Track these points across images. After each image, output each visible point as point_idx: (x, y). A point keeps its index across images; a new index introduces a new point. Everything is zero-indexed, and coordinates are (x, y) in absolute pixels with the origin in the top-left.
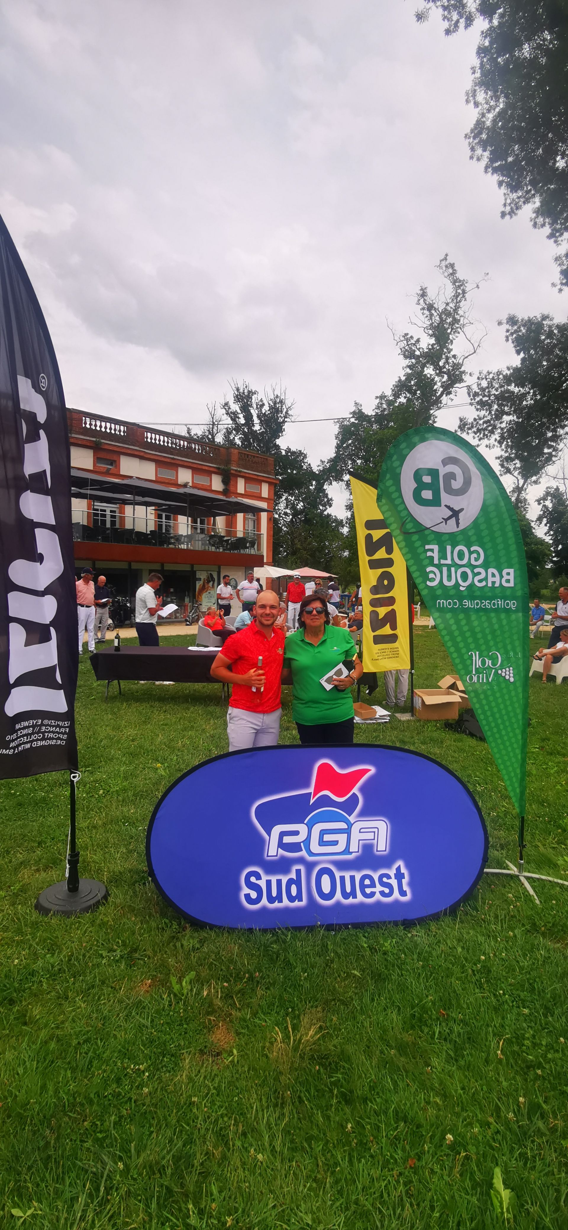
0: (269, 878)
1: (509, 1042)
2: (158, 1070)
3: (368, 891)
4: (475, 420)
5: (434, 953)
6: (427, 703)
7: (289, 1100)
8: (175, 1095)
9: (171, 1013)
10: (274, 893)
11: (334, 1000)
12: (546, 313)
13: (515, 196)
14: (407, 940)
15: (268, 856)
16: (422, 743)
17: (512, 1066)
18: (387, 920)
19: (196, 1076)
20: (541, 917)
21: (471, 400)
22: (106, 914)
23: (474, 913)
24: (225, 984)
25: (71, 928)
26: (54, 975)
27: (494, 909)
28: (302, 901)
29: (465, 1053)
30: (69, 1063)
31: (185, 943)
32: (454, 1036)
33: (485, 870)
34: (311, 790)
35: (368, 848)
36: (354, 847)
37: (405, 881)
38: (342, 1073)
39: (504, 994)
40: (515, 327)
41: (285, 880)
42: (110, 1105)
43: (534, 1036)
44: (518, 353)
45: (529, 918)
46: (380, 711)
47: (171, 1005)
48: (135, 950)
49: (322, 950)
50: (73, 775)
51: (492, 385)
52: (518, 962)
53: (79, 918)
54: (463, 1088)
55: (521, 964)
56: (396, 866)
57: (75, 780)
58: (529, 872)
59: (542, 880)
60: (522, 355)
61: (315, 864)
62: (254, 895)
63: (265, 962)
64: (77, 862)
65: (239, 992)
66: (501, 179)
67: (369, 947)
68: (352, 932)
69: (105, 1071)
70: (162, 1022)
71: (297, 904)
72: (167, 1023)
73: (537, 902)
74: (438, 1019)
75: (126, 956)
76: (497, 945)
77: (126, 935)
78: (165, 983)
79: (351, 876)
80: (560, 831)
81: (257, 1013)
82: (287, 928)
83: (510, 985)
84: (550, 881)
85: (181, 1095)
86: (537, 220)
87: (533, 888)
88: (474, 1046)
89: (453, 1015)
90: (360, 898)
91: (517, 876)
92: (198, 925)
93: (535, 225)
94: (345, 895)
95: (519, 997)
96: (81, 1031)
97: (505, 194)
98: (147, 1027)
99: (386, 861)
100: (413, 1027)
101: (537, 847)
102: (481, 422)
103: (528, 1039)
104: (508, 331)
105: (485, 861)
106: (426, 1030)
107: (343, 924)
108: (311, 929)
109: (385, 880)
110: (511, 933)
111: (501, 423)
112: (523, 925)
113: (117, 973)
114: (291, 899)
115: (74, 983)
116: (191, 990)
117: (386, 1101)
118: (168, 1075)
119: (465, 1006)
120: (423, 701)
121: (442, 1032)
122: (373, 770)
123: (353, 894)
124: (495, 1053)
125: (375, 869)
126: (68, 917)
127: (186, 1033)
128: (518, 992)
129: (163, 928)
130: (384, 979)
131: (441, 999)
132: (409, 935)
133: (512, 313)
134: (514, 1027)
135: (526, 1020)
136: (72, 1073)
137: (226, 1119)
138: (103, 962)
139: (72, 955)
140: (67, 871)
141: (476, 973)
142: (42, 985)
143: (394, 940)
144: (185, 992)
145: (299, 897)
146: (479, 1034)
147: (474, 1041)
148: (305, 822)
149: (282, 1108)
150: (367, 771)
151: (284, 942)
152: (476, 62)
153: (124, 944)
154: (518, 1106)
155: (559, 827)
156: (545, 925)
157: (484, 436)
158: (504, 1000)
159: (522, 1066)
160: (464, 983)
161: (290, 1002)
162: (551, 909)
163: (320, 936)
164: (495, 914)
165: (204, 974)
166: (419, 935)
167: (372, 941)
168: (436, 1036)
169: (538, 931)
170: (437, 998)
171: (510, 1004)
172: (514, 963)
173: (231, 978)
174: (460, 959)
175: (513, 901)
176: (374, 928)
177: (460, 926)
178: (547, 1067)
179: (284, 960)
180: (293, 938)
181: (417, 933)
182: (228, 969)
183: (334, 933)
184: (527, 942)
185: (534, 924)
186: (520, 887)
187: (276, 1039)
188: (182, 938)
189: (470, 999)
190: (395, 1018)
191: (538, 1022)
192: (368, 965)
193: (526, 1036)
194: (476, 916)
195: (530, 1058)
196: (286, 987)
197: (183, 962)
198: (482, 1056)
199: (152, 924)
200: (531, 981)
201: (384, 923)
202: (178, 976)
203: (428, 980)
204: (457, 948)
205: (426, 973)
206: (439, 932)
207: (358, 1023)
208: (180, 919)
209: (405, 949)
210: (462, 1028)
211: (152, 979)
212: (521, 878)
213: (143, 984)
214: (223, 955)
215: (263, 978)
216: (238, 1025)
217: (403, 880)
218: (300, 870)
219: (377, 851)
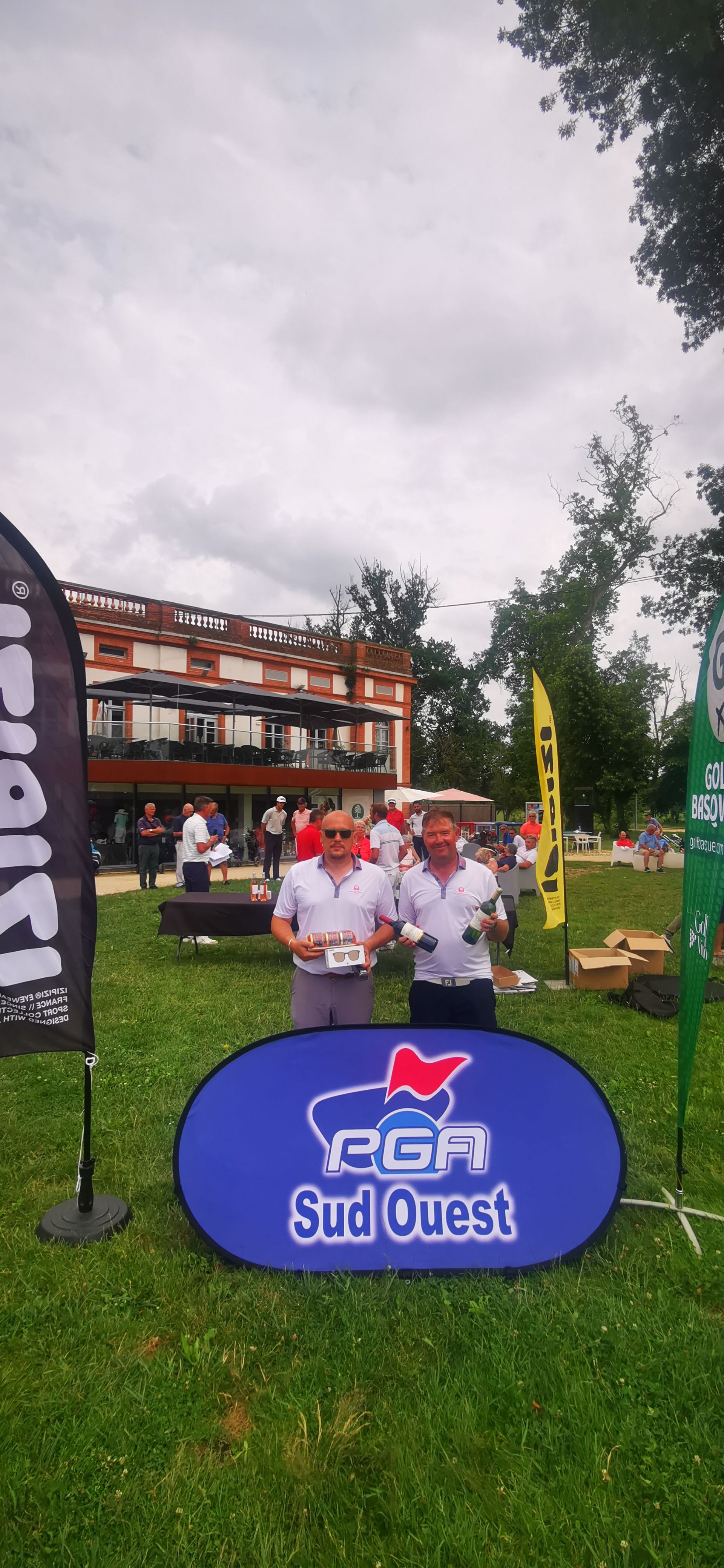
0: (327, 1201)
1: (621, 1456)
2: (142, 1465)
3: (458, 1224)
4: (663, 598)
5: (540, 1318)
6: (585, 967)
7: (304, 1520)
8: (155, 1504)
9: (174, 1385)
10: (333, 1223)
11: (391, 1378)
13: (698, 323)
14: (505, 1298)
15: (327, 1171)
16: (574, 1021)
17: (623, 1494)
18: (481, 1266)
19: (188, 1478)
20: (697, 1274)
22: (121, 1244)
23: (607, 1263)
24: (252, 1347)
25: (74, 1260)
26: (40, 1322)
27: (633, 1258)
28: (369, 1234)
29: (558, 1469)
30: (31, 1448)
31: (211, 1287)
32: (545, 1443)
33: (623, 1200)
34: (387, 1084)
35: (459, 1165)
36: (441, 1163)
37: (509, 1213)
38: (384, 1487)
39: (627, 1384)
40: (710, 480)
41: (348, 1204)
42: (71, 1510)
43: (659, 1452)
44: (715, 512)
45: (681, 1273)
46: (524, 978)
47: (177, 1374)
48: (148, 1295)
49: (389, 1306)
50: (88, 1059)
51: (683, 553)
52: (655, 1337)
53: (85, 1247)
54: (547, 1522)
55: (659, 1341)
56: (497, 1191)
57: (91, 1065)
58: (693, 1207)
59: (709, 1219)
60: (720, 514)
61: (387, 1184)
62: (307, 1224)
63: (311, 1319)
64: (91, 1172)
65: (270, 1360)
66: (680, 305)
67: (452, 1305)
68: (433, 1282)
69: (72, 1463)
70: (160, 1396)
71: (362, 1238)
72: (167, 1399)
73: (698, 1250)
74: (529, 1415)
75: (134, 1302)
76: (631, 1310)
77: (140, 1273)
78: (175, 1342)
79: (435, 1203)
81: (287, 1391)
82: (346, 1273)
83: (638, 1371)
85: (165, 1503)
87: (695, 1230)
88: (574, 1459)
89: (551, 1411)
90: (447, 1233)
91: (676, 1211)
92: (232, 1262)
94: (427, 1229)
95: (648, 1389)
96: (53, 1404)
97: (686, 322)
98: (140, 1403)
99: (484, 1184)
100: (491, 1425)
101: (708, 1171)
102: (671, 601)
103: (650, 1454)
104: (700, 485)
105: (622, 1189)
106: (511, 1430)
107: (419, 1271)
108: (379, 1275)
109: (481, 1209)
110: (649, 1296)
111: (697, 601)
112: (672, 1284)
113: (118, 1325)
114: (355, 1231)
115: (61, 1336)
116: (208, 1354)
117: (437, 1534)
118: (152, 1474)
119: (568, 1398)
120: (580, 965)
121: (532, 1432)
122: (468, 1059)
123: (438, 1228)
124: (601, 1473)
125: (468, 1194)
126: (73, 1246)
127: (189, 1414)
128: (648, 1383)
129: (188, 1266)
130: (465, 1352)
131: (537, 1385)
132: (511, 1291)
133: (705, 462)
134: (633, 1435)
135: (652, 1425)
136: (31, 1462)
137: (217, 1542)
138: (103, 1309)
139: (66, 1298)
140: (79, 1183)
141: (592, 1350)
142: (21, 1337)
144: (198, 1356)
145: (366, 1229)
146: (582, 1440)
147: (574, 1453)
148: (377, 1127)
149: (295, 1532)
150: (464, 1059)
151: (340, 1292)
152: (640, 174)
153: (135, 1286)
154: (620, 1554)
156: (703, 1286)
157: (675, 618)
158: (625, 1393)
159: (636, 1494)
160: (574, 1365)
161: (332, 1378)
162: (715, 1261)
163: (389, 1287)
164: (634, 1266)
165: (228, 1332)
166: (523, 1291)
167: (456, 1297)
168: (524, 1440)
169: (691, 1294)
170: (532, 1384)
171: (633, 1400)
172: (648, 1339)
173: (261, 1340)
174: (572, 1329)
175: (662, 1248)
176: (462, 1279)
177: (584, 1281)
178: (670, 1498)
179: (335, 1317)
180: (352, 1286)
181: (522, 1288)
182: (261, 1327)
183: (408, 1282)
184: (672, 1309)
185: (688, 1283)
186: (676, 1228)
187: (302, 1431)
188: (209, 1280)
189: (576, 1388)
190: (468, 1411)
191: (670, 1430)
192: (447, 1332)
193: (648, 1449)
194: (607, 1268)
195: (648, 1482)
196: (330, 1357)
197: (205, 1313)
198: (582, 1475)
199: (176, 1259)
200: (669, 1368)
201: (477, 1272)
202: (196, 1332)
203: (522, 1356)
204: (573, 1312)
205: (521, 1347)
206: (551, 1287)
207: (416, 1414)
208: (211, 1254)
209: (501, 1311)
210: (561, 1431)
211: (160, 1336)
212: (679, 1214)
213: (147, 1343)
214: (257, 1307)
215: (303, 1342)
216: (258, 1407)
217: (506, 1211)
218: (369, 1191)
219: (472, 1169)
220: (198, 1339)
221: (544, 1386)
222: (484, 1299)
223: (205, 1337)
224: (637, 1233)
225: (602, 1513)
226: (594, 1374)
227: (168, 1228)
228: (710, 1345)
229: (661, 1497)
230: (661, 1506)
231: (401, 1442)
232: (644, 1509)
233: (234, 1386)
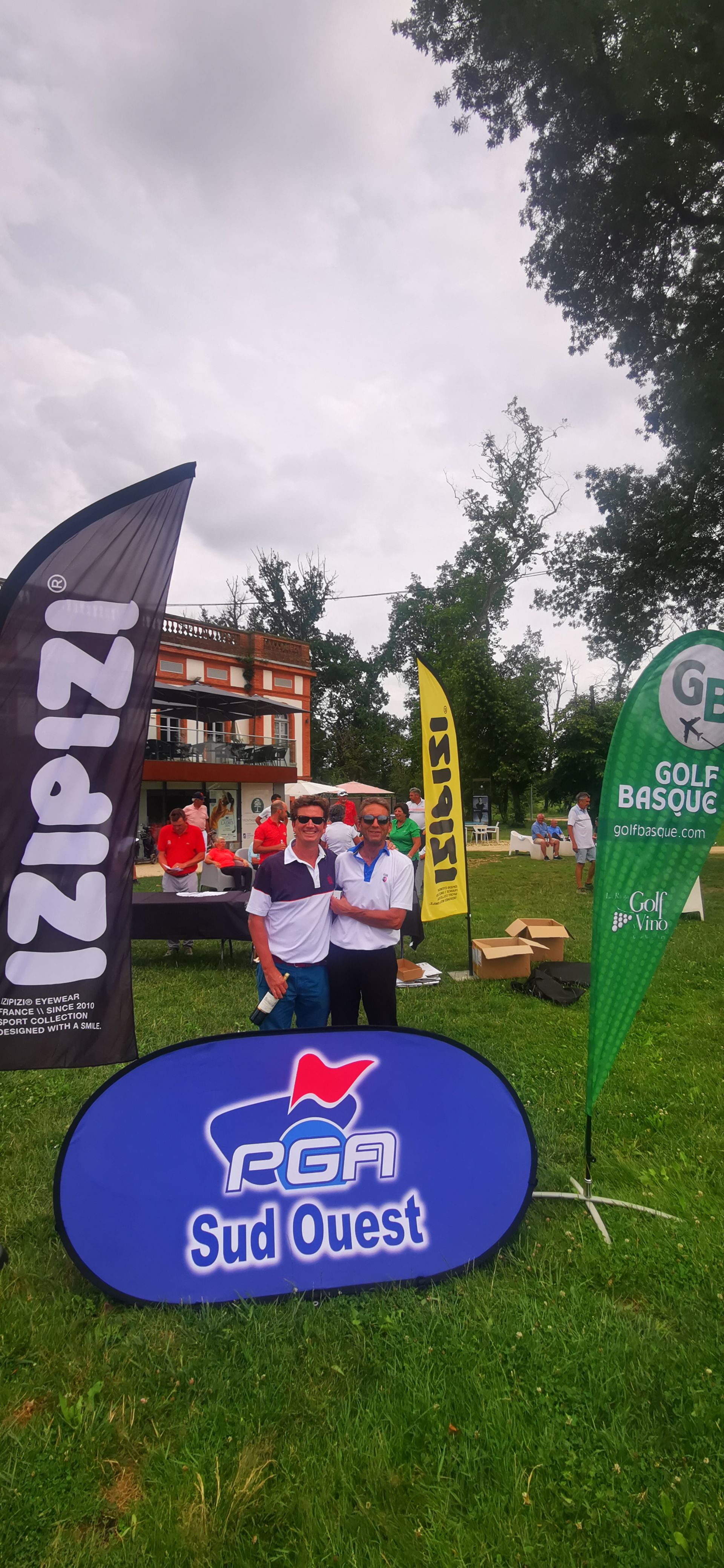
0: (227, 1224)
1: (542, 1474)
3: (368, 1236)
4: (554, 592)
5: (454, 1327)
6: (488, 957)
9: (51, 1457)
10: (235, 1247)
11: (299, 1416)
12: (631, 464)
13: (584, 328)
14: (418, 1310)
15: (227, 1191)
16: (479, 1011)
17: (544, 1517)
18: (393, 1279)
20: (608, 1264)
21: (549, 568)
23: (519, 1262)
24: (143, 1400)
27: (545, 1254)
28: (273, 1256)
29: (477, 1497)
31: (98, 1332)
32: (465, 1469)
33: (534, 1195)
34: (290, 1093)
35: (368, 1173)
36: (348, 1173)
37: (420, 1220)
38: (291, 1547)
39: (544, 1392)
40: (597, 481)
41: (250, 1225)
43: (578, 1464)
44: (602, 511)
45: (593, 1266)
46: (429, 970)
47: (54, 1443)
48: (21, 1350)
49: (295, 1334)
51: (573, 550)
52: (570, 1337)
54: (467, 1560)
55: (574, 1341)
56: (407, 1198)
58: (600, 1195)
59: (616, 1206)
60: (607, 513)
61: (292, 1200)
62: (205, 1251)
63: (210, 1358)
65: (163, 1411)
66: (567, 309)
67: (363, 1324)
68: (342, 1301)
70: (33, 1474)
71: (266, 1261)
72: (43, 1475)
73: (607, 1239)
74: (445, 1439)
75: (7, 1360)
76: (544, 1311)
77: (14, 1325)
78: (52, 1404)
79: (343, 1216)
80: (649, 1130)
81: (183, 1446)
82: (249, 1301)
83: (553, 1376)
84: (627, 1208)
86: (615, 357)
87: (603, 1218)
88: (493, 1483)
89: (469, 1433)
90: (356, 1248)
91: (585, 1201)
92: (121, 1301)
93: (612, 363)
94: (336, 1245)
95: (565, 1394)
97: (572, 327)
98: (9, 1485)
99: (394, 1192)
100: (406, 1457)
101: (614, 1156)
102: (562, 595)
103: (570, 1467)
104: (588, 485)
106: (427, 1459)
107: (327, 1290)
108: (284, 1299)
109: (392, 1219)
110: (563, 1293)
111: (587, 595)
114: (258, 1254)
116: (92, 1414)
119: (485, 1416)
120: (483, 955)
121: (449, 1459)
122: (375, 1062)
123: (347, 1243)
124: (521, 1496)
125: (378, 1204)
127: (68, 1490)
128: (565, 1388)
129: (71, 1311)
130: (377, 1377)
131: (453, 1405)
132: (424, 1302)
133: (592, 464)
134: (552, 1449)
135: (571, 1434)
141: (508, 1358)
143: (400, 1312)
144: (80, 1417)
145: (270, 1251)
146: (501, 1462)
147: (492, 1477)
148: (281, 1139)
150: (371, 1062)
151: (243, 1323)
152: (527, 178)
153: (8, 1341)
155: (648, 1125)
156: (614, 1276)
157: (566, 612)
158: (543, 1402)
159: (557, 1515)
160: (490, 1377)
161: (233, 1424)
162: (624, 1251)
163: (296, 1310)
164: (546, 1262)
165: (116, 1383)
166: (436, 1302)
167: (368, 1315)
168: (440, 1469)
169: (603, 1287)
170: (448, 1404)
171: (550, 1410)
172: (563, 1339)
173: (154, 1388)
174: (487, 1339)
175: (572, 1241)
176: (373, 1294)
177: (497, 1283)
178: (591, 1515)
179: (237, 1353)
180: (256, 1315)
181: (434, 1297)
182: (154, 1373)
183: (315, 1304)
184: (585, 1305)
185: (599, 1275)
186: (586, 1218)
187: (200, 1493)
188: (96, 1324)
189: (495, 1404)
190: (381, 1444)
191: (588, 1437)
192: (357, 1355)
193: (567, 1463)
194: (520, 1267)
195: (569, 1501)
196: (231, 1400)
197: (89, 1364)
198: (502, 1501)
199: (57, 1304)
200: (585, 1369)
201: (388, 1285)
202: (79, 1389)
203: (437, 1374)
204: (487, 1319)
205: (436, 1364)
206: (465, 1294)
207: (326, 1455)
208: (98, 1294)
209: (413, 1326)
210: (479, 1454)
211: (37, 1399)
212: (588, 1203)
213: (21, 1409)
214: (149, 1350)
215: (202, 1386)
216: (150, 1471)
217: (418, 1218)
218: (272, 1210)
219: (381, 1177)
220: (81, 1397)
221: (461, 1405)
222: (396, 1315)
223: (91, 1393)
224: (547, 1226)
225: (524, 1541)
226: (511, 1384)
227: (50, 1267)
228: (623, 1339)
229: (582, 1515)
230: (583, 1526)
231: (310, 1491)
232: (566, 1532)
233: (122, 1448)
